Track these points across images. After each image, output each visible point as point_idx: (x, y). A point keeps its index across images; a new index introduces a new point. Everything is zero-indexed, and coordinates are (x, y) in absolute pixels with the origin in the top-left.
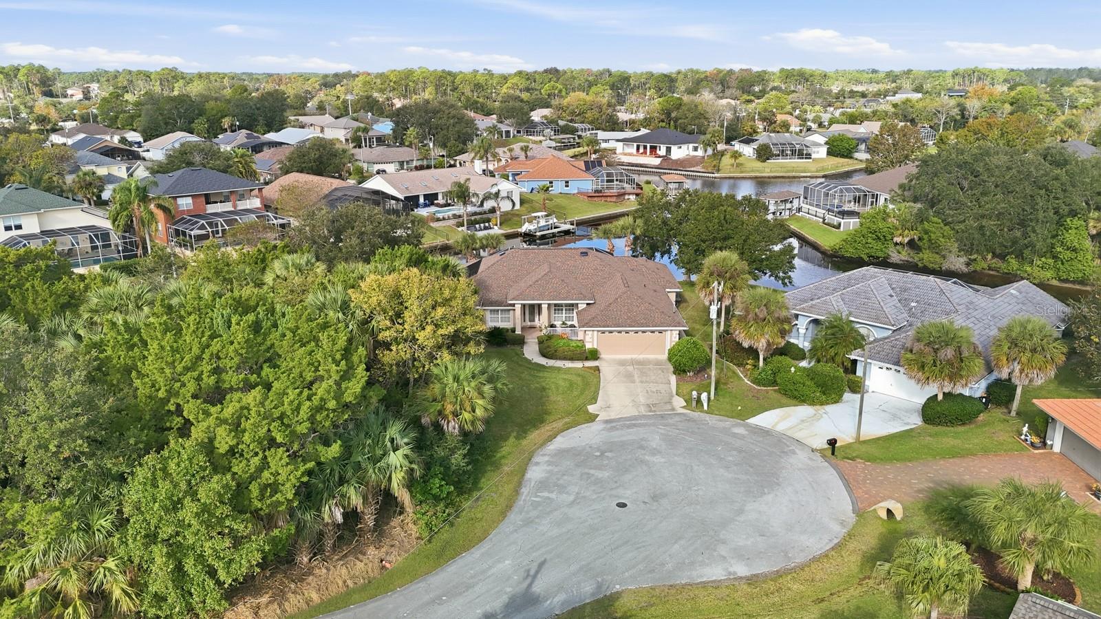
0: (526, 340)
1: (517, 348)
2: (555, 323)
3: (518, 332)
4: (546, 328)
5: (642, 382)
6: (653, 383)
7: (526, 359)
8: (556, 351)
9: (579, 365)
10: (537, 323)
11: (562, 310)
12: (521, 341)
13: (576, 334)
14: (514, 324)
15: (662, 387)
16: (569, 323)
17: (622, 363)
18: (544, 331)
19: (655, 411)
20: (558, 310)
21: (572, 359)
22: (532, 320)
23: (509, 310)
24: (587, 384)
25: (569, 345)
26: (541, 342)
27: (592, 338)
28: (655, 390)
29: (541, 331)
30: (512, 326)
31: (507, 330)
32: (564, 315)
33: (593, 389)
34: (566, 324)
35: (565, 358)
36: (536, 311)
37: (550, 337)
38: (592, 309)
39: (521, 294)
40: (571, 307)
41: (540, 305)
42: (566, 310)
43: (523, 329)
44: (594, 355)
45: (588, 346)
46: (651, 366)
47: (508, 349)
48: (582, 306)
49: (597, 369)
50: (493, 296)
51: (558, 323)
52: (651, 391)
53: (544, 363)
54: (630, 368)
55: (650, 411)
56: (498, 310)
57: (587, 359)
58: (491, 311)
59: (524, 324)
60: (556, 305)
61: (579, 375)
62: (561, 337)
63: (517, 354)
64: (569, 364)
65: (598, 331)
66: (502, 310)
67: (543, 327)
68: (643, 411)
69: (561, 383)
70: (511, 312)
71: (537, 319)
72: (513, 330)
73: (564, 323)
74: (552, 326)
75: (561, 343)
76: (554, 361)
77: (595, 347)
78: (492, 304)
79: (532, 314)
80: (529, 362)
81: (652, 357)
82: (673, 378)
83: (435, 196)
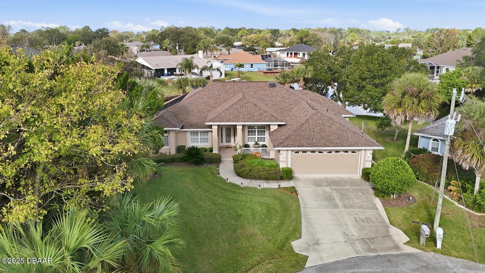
0: (222, 159)
1: (213, 166)
2: (249, 143)
3: (215, 151)
4: (240, 147)
5: (345, 206)
6: (358, 207)
7: (221, 179)
8: (250, 171)
9: (274, 185)
10: (232, 144)
11: (255, 132)
12: (217, 160)
13: (268, 153)
14: (212, 145)
15: (369, 213)
16: (261, 143)
17: (318, 183)
18: (239, 151)
19: (375, 250)
20: (252, 131)
21: (267, 179)
22: (229, 141)
23: (207, 132)
24: (286, 210)
25: (263, 165)
26: (236, 161)
27: (287, 157)
28: (363, 217)
29: (236, 150)
30: (211, 147)
31: (205, 150)
32: (256, 136)
33: (294, 216)
34: (258, 144)
35: (260, 178)
36: (232, 133)
37: (244, 156)
38: (284, 129)
39: (217, 116)
40: (263, 129)
41: (235, 127)
42: (258, 131)
43: (220, 148)
44: (288, 175)
45: (282, 165)
46: (348, 187)
47: (204, 168)
48: (273, 128)
49: (293, 190)
50: (194, 120)
51: (251, 144)
52: (361, 220)
53: (239, 183)
54: (328, 189)
55: (370, 250)
56: (197, 132)
57: (282, 178)
58: (191, 132)
59: (221, 144)
60: (250, 127)
61: (275, 198)
62: (255, 156)
63: (213, 173)
64: (265, 185)
65: (292, 151)
66: (201, 132)
67: (238, 147)
68: (360, 250)
69: (258, 208)
70: (210, 134)
71: (232, 140)
72: (211, 150)
73: (256, 144)
74: (246, 146)
75: (256, 162)
76: (249, 181)
77: (289, 166)
78: (191, 126)
79: (228, 135)
80: (223, 181)
81: (345, 176)
82: (378, 202)
83: (174, 70)
